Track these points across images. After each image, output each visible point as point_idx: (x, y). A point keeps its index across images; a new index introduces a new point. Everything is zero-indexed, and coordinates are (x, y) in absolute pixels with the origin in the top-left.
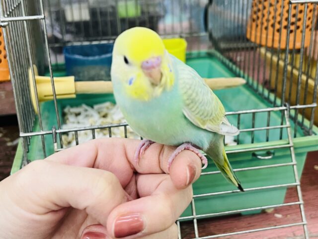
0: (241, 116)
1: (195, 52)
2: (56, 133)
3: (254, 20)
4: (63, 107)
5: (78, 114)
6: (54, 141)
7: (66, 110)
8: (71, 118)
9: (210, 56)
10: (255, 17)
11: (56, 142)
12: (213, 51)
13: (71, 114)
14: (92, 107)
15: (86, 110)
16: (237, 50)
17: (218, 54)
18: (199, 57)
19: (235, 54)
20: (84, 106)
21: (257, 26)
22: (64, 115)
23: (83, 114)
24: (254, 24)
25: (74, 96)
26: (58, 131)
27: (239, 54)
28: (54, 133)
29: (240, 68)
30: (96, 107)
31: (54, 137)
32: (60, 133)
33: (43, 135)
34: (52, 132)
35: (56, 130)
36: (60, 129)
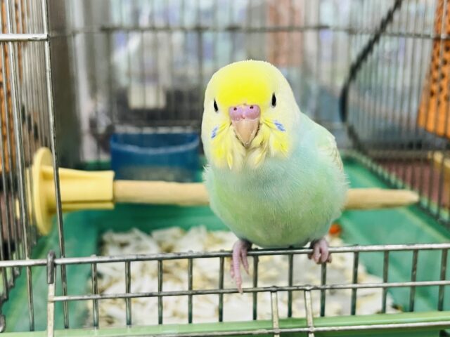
0: (420, 253)
2: (54, 265)
3: (432, 94)
4: (101, 232)
5: (123, 245)
6: (49, 281)
7: (106, 237)
10: (435, 88)
11: (52, 282)
13: (113, 243)
14: (149, 234)
15: (139, 239)
20: (137, 232)
21: (439, 103)
22: (101, 244)
23: (133, 244)
24: (433, 101)
25: (110, 206)
26: (58, 261)
28: (49, 265)
31: (49, 271)
32: (63, 265)
33: (30, 267)
34: (45, 261)
35: (54, 257)
36: (64, 257)
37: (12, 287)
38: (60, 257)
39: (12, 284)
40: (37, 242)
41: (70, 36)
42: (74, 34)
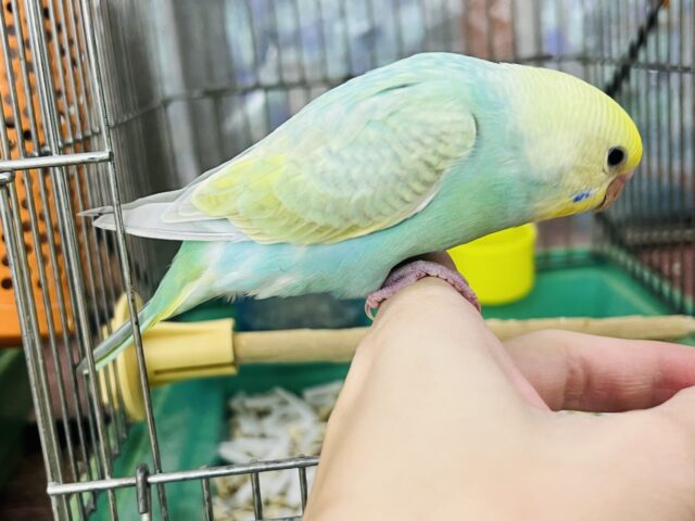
1: (558, 250)
2: (147, 485)
5: (262, 414)
6: (141, 509)
7: (235, 403)
8: (246, 425)
9: (598, 260)
11: (145, 512)
12: (607, 248)
13: (247, 411)
14: (299, 394)
15: (284, 403)
16: (671, 246)
17: (622, 257)
18: (570, 263)
19: (666, 257)
20: (281, 393)
22: (228, 415)
23: (277, 412)
25: (231, 371)
26: (151, 479)
27: (677, 254)
28: (140, 485)
29: (683, 291)
30: (309, 394)
31: (141, 495)
32: (161, 484)
33: (113, 489)
34: (133, 481)
35: (147, 474)
36: (161, 472)
37: (93, 511)
38: (155, 473)
39: (92, 506)
40: (127, 433)
41: (159, 108)
42: (166, 103)
